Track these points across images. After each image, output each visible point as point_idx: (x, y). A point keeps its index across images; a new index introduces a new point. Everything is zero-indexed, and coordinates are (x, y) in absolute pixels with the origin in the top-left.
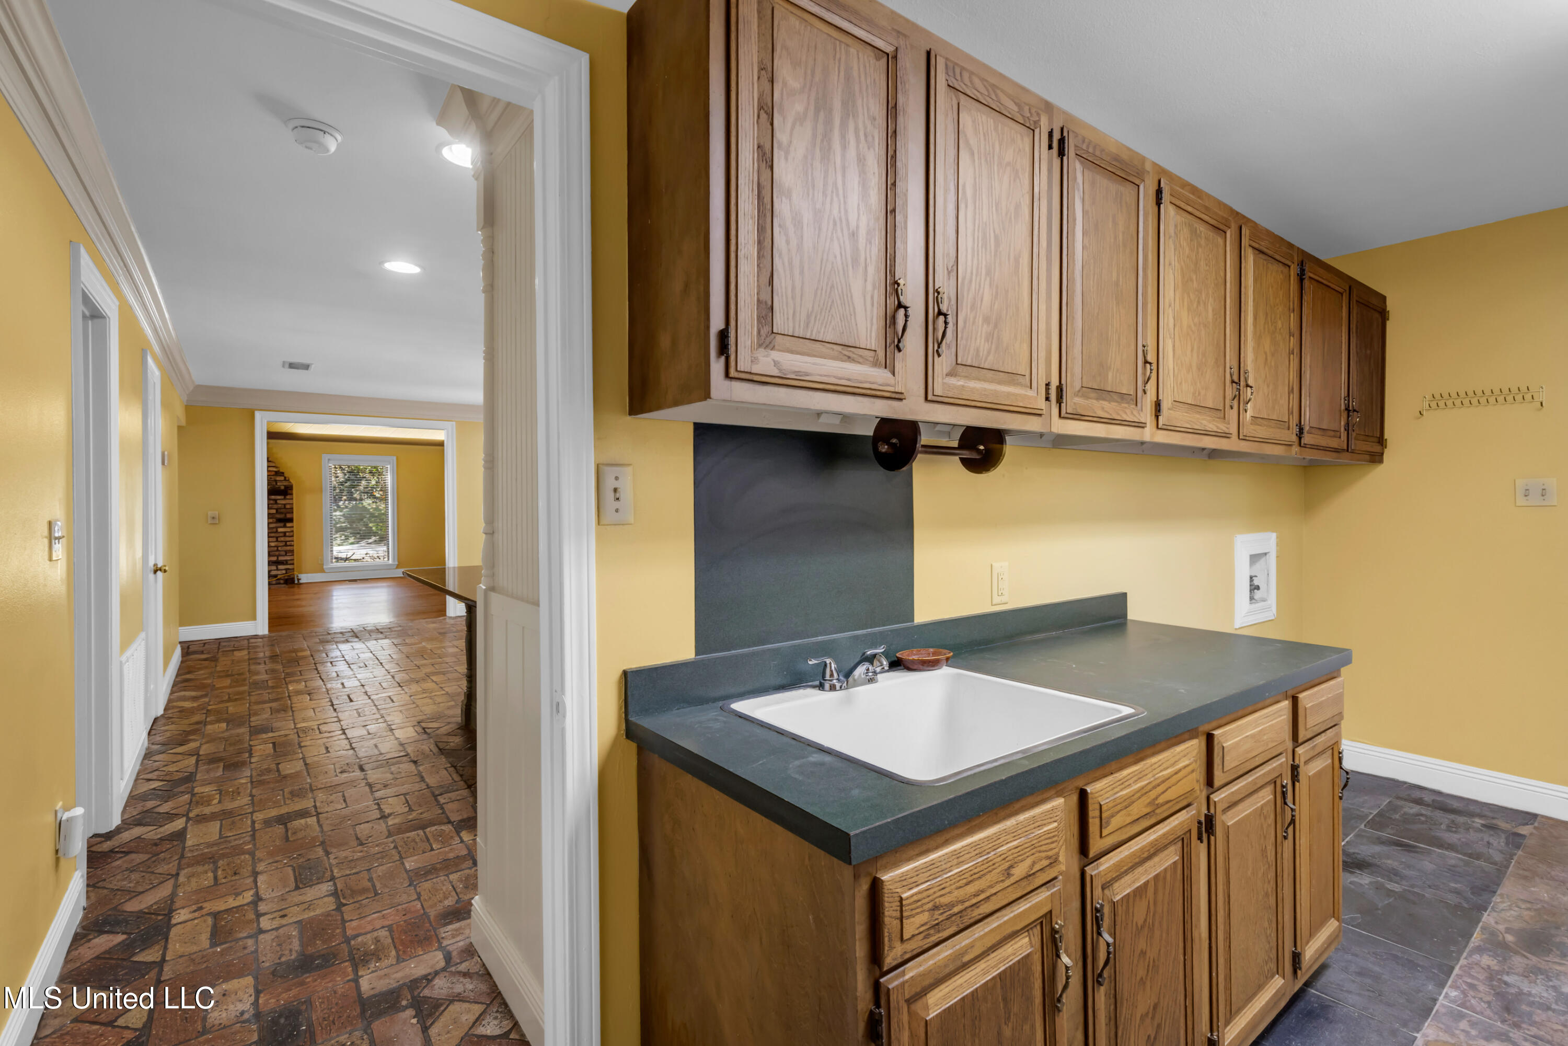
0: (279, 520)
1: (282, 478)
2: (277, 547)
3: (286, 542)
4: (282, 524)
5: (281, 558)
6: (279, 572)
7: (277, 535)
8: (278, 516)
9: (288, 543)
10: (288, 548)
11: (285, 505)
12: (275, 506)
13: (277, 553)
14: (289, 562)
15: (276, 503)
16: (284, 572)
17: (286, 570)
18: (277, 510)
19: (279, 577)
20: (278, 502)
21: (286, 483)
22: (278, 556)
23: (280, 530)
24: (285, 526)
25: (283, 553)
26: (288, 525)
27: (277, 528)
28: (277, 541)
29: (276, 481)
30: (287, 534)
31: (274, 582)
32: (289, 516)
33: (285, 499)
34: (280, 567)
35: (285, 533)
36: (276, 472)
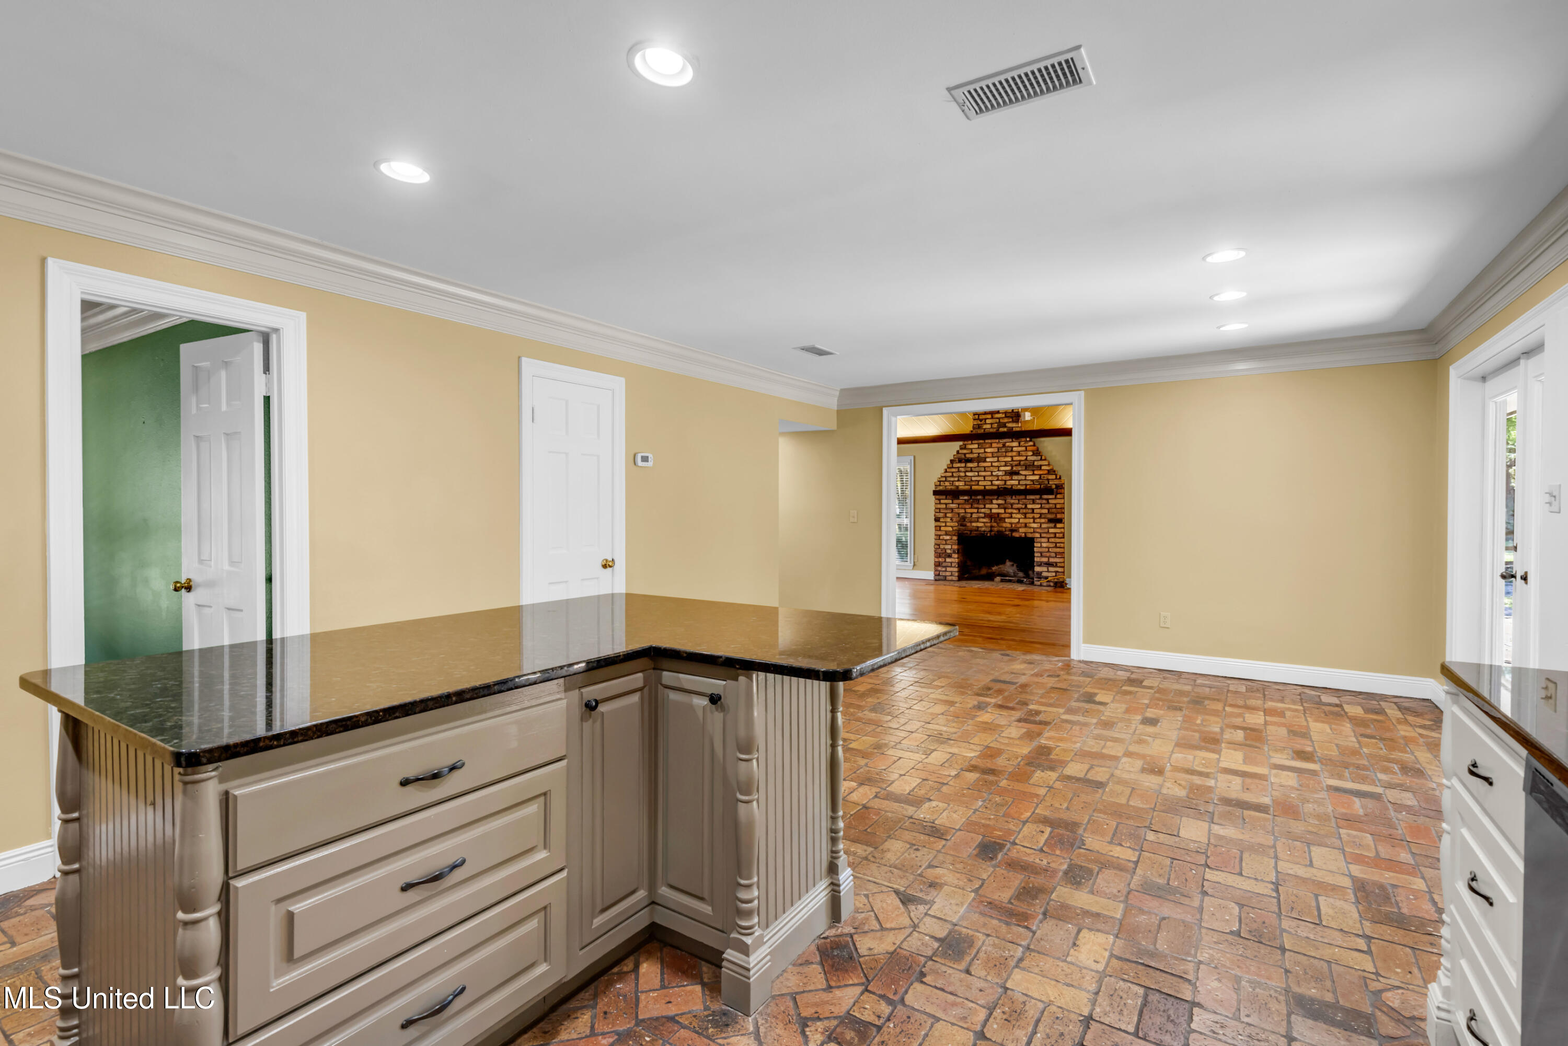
0: (1050, 521)
1: (1054, 477)
2: (1048, 548)
3: (1056, 543)
4: (1052, 525)
5: (1052, 560)
6: (1049, 574)
7: (1048, 536)
8: (1050, 516)
9: (1058, 545)
10: (1058, 550)
11: (1055, 504)
12: (1047, 506)
13: (1048, 554)
14: (1059, 565)
15: (1048, 503)
16: (1054, 574)
17: (1056, 572)
18: (1049, 509)
19: (1049, 579)
20: (1050, 501)
21: (1057, 482)
22: (1049, 557)
23: (1051, 530)
24: (1055, 527)
25: (1053, 555)
26: (1059, 525)
27: (1048, 528)
28: (1048, 542)
29: (1048, 480)
30: (1057, 535)
31: (1045, 584)
32: (1059, 516)
33: (1056, 498)
34: (1051, 569)
35: (1055, 533)
36: (1048, 470)
